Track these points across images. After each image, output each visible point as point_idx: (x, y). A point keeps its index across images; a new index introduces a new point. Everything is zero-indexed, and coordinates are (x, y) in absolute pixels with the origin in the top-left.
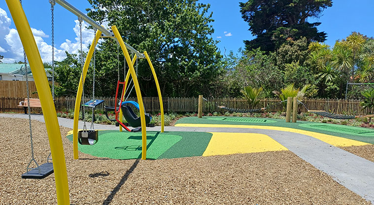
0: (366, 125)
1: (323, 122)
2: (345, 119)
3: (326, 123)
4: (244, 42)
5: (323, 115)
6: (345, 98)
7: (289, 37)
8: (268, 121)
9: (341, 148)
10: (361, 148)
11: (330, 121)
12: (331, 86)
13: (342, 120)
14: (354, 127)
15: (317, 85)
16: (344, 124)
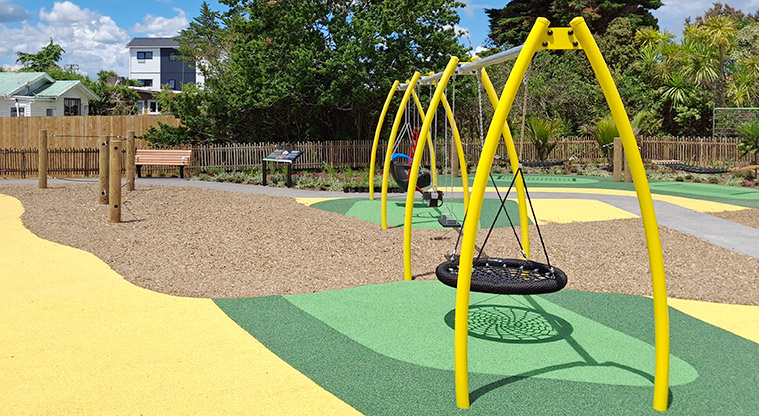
0: (748, 183)
1: (677, 180)
2: (713, 173)
3: (682, 181)
4: (487, 11)
5: (674, 168)
6: (711, 135)
7: (587, 6)
8: (580, 180)
9: (710, 213)
10: (736, 213)
11: (689, 178)
12: (684, 112)
13: (709, 175)
14: (730, 186)
15: (658, 110)
16: (714, 181)
